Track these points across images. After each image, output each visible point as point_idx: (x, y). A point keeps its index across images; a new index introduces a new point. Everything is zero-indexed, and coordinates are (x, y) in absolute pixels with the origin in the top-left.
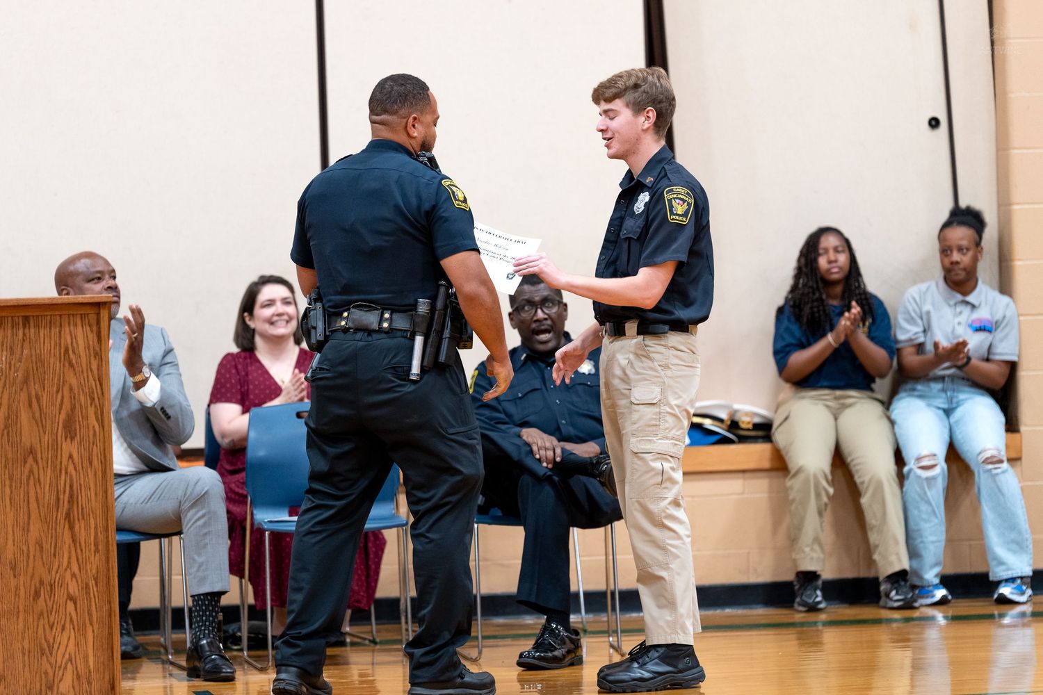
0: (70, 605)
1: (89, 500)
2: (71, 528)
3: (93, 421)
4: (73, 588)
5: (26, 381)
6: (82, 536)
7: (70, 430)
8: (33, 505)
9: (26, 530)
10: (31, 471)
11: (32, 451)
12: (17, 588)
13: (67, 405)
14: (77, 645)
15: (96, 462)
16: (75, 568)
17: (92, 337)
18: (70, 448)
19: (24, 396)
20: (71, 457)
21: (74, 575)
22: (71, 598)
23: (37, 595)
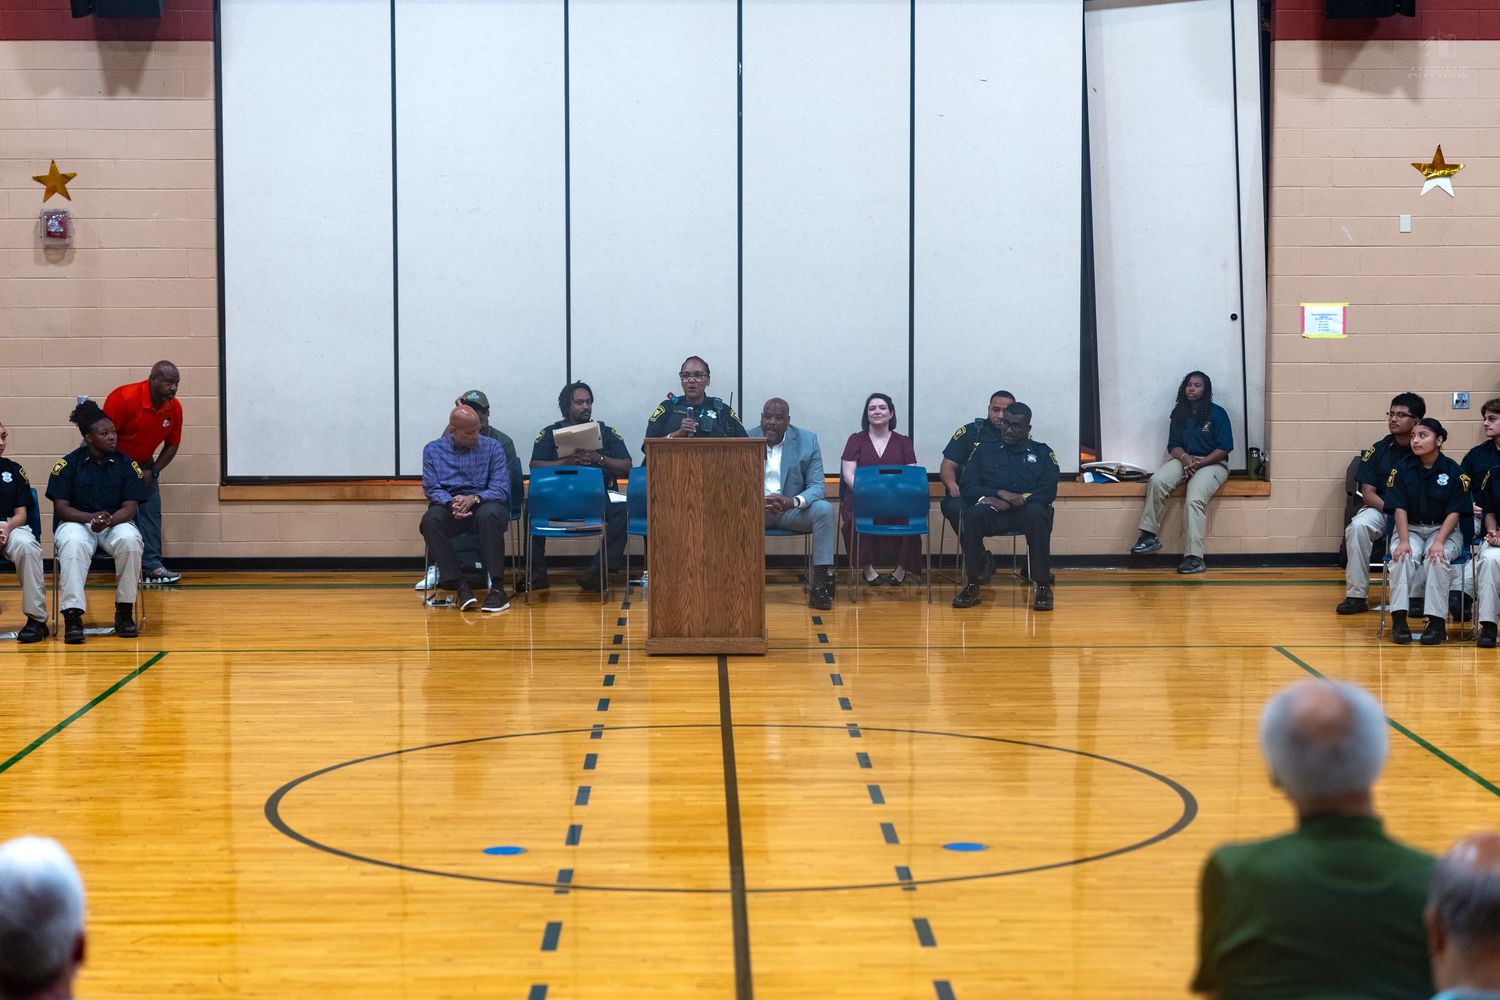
0: (742, 587)
1: (752, 536)
2: (744, 549)
3: (756, 499)
4: (744, 578)
5: (724, 478)
6: (749, 554)
7: (744, 504)
8: (725, 537)
9: (722, 550)
10: (725, 522)
11: (725, 512)
12: (717, 577)
13: (743, 492)
14: (744, 606)
15: (756, 519)
16: (744, 568)
17: (756, 458)
18: (744, 511)
19: (722, 486)
20: (744, 515)
21: (744, 573)
22: (741, 583)
23: (726, 581)
